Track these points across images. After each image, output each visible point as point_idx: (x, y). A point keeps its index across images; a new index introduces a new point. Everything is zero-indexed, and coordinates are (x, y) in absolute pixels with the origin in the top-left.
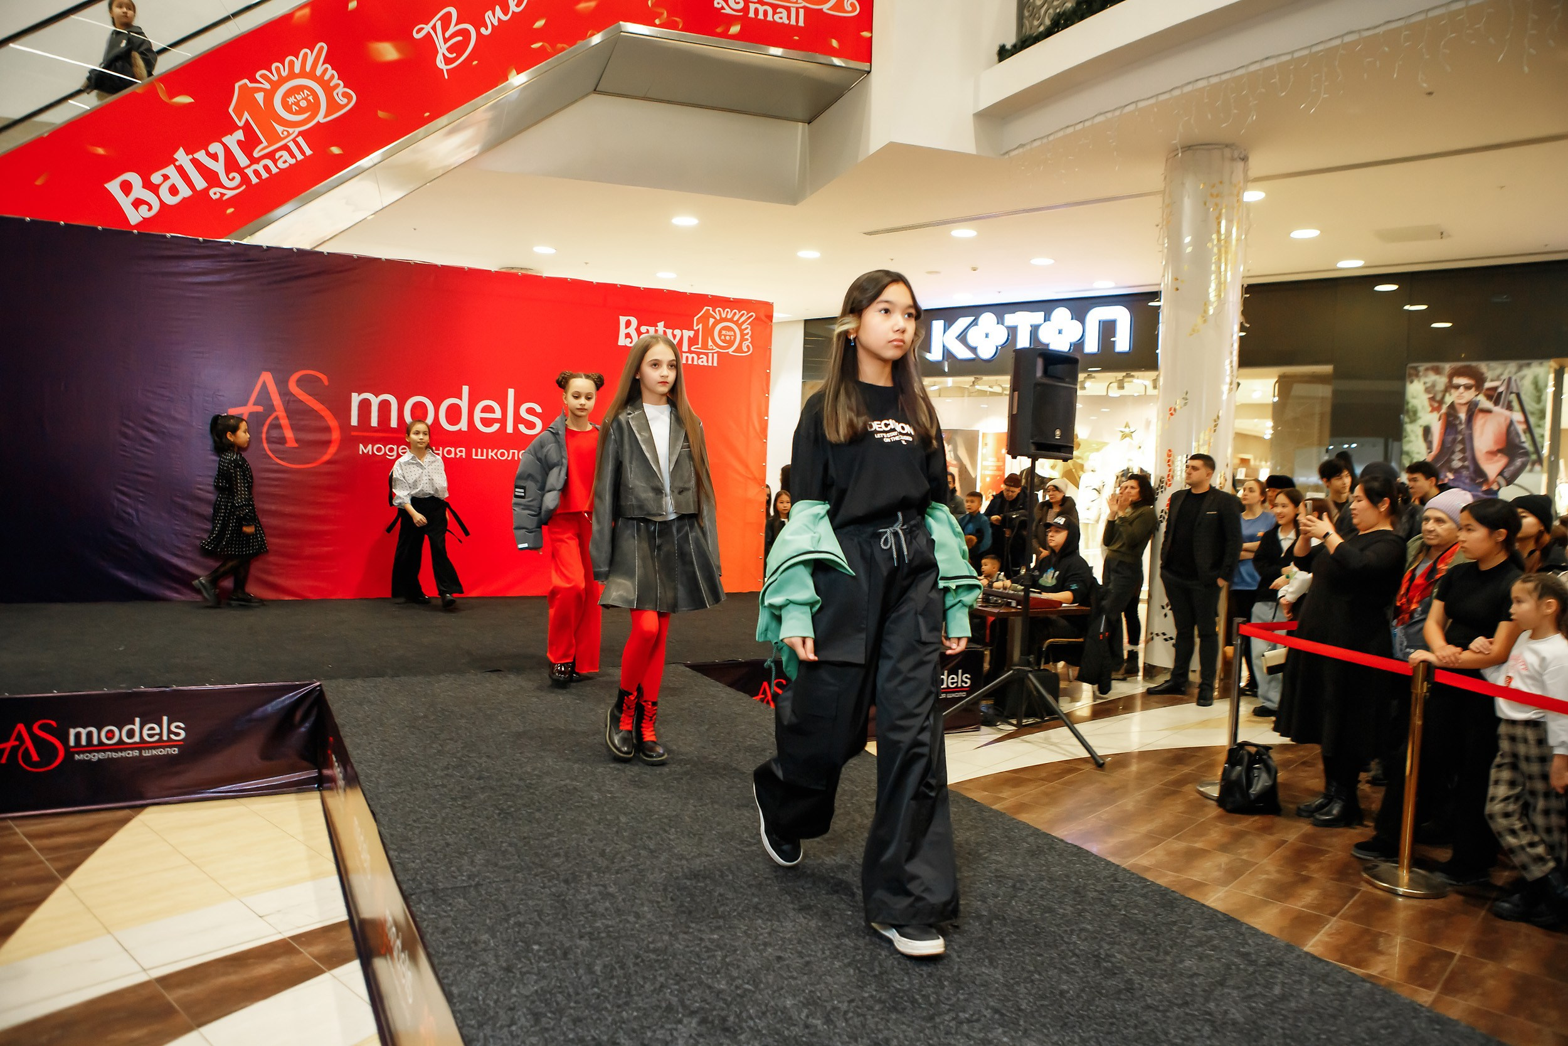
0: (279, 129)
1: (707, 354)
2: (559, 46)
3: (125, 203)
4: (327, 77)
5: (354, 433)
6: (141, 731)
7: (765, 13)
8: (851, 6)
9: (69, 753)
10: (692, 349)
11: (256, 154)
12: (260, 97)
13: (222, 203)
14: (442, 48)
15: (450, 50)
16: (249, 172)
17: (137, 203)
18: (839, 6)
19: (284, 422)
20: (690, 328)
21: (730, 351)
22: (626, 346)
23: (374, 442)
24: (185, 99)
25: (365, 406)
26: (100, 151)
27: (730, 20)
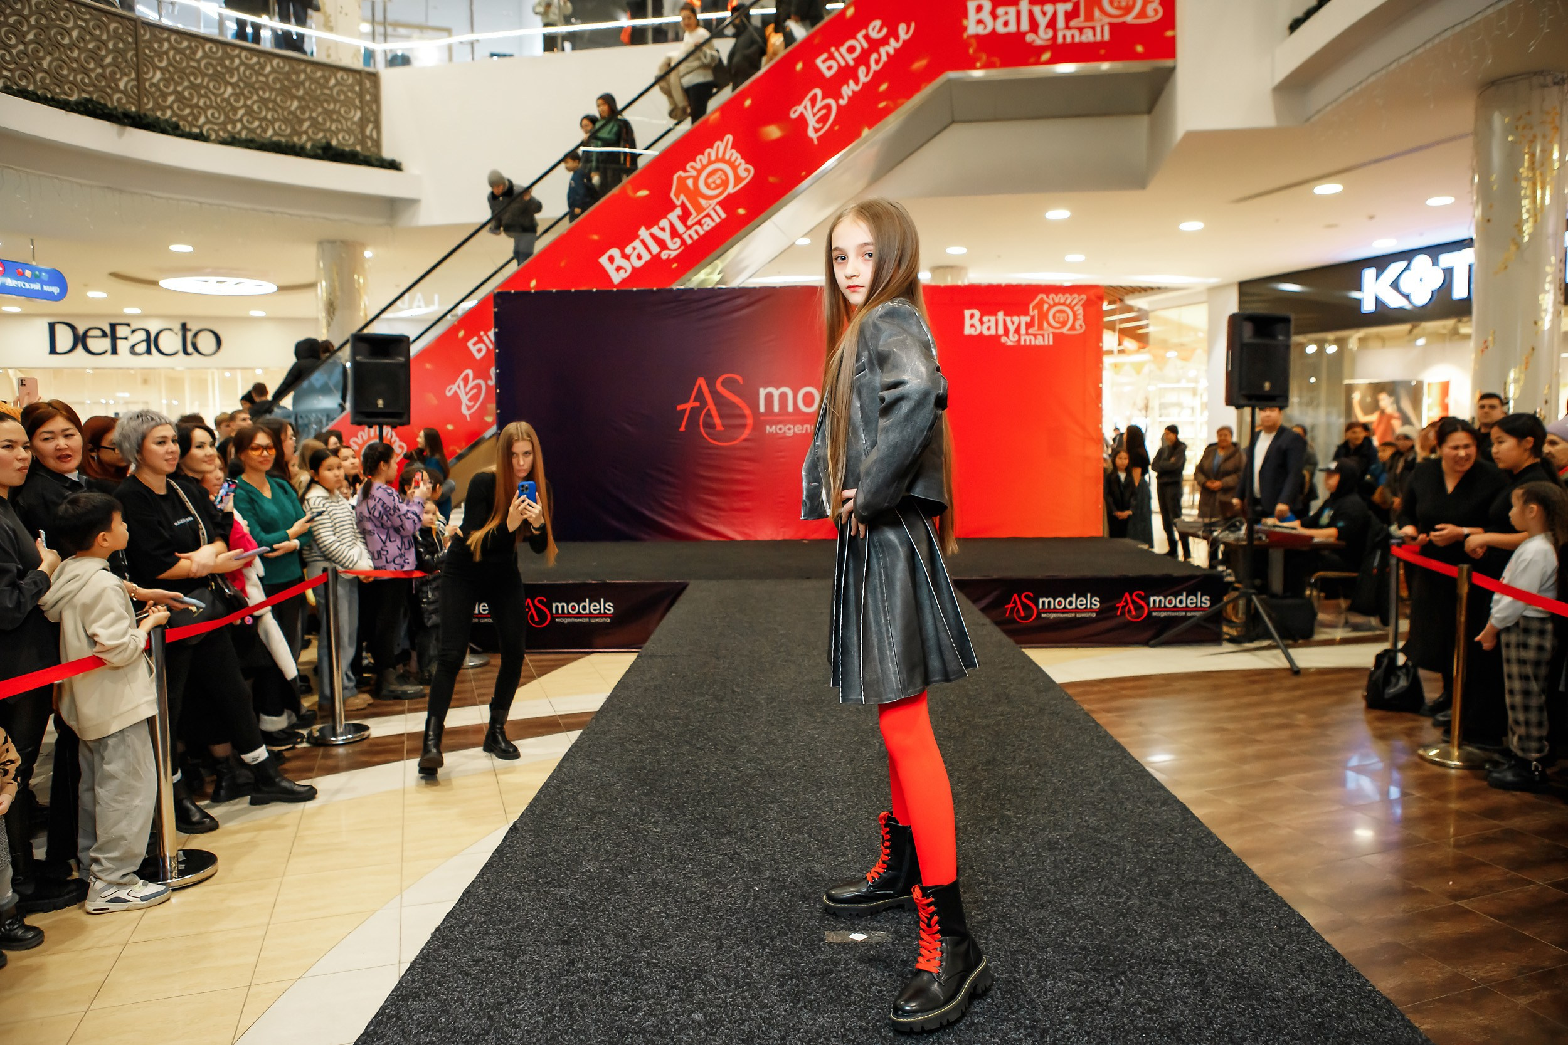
0: (703, 202)
1: (1043, 335)
2: (900, 101)
3: (610, 269)
4: (733, 159)
5: (763, 418)
6: (590, 607)
7: (1073, 36)
8: (1154, 11)
9: (553, 619)
10: (1030, 331)
11: (689, 223)
12: (690, 182)
13: (669, 261)
14: (812, 121)
15: (818, 122)
16: (686, 237)
17: (618, 269)
18: (1142, 14)
19: (714, 412)
20: (1026, 313)
21: (1065, 330)
22: (970, 337)
23: (777, 423)
24: (643, 193)
25: (769, 397)
26: (596, 237)
27: (1042, 49)
